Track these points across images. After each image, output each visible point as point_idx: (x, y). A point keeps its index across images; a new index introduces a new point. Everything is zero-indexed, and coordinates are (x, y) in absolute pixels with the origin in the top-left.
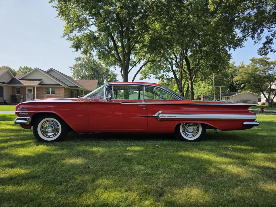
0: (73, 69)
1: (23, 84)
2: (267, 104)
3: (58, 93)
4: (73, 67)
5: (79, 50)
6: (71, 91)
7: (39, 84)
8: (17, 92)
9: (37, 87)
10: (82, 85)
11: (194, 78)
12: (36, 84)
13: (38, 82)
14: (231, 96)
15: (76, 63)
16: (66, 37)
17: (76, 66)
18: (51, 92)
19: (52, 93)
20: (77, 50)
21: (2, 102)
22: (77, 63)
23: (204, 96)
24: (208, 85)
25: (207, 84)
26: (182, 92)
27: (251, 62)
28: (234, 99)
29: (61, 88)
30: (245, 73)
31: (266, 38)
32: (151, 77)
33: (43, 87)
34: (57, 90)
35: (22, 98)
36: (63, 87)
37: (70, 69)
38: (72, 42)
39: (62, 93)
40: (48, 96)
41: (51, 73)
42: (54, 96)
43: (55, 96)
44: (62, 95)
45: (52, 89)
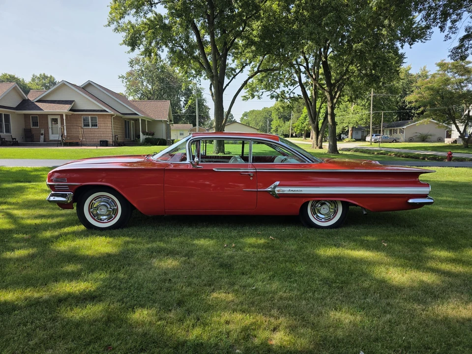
0: (127, 79)
1: (42, 110)
2: (461, 143)
3: (104, 125)
4: (125, 75)
5: (136, 50)
6: (126, 121)
7: (71, 110)
8: (33, 123)
9: (66, 115)
10: (144, 110)
11: (337, 97)
12: (65, 109)
13: (68, 107)
14: (401, 128)
15: (131, 68)
16: (113, 26)
17: (130, 74)
18: (92, 123)
19: (92, 126)
20: (133, 50)
21: (10, 142)
22: (133, 69)
23: (353, 128)
24: (362, 109)
25: (359, 106)
26: (316, 123)
27: (438, 68)
28: (404, 132)
29: (108, 117)
30: (426, 87)
31: (466, 30)
32: (262, 95)
33: (76, 114)
34: (102, 120)
35: (42, 134)
36: (112, 115)
37: (121, 79)
38: (124, 34)
39: (111, 125)
40: (86, 130)
41: (90, 89)
42: (96, 130)
43: (98, 130)
44: (111, 128)
45: (92, 118)
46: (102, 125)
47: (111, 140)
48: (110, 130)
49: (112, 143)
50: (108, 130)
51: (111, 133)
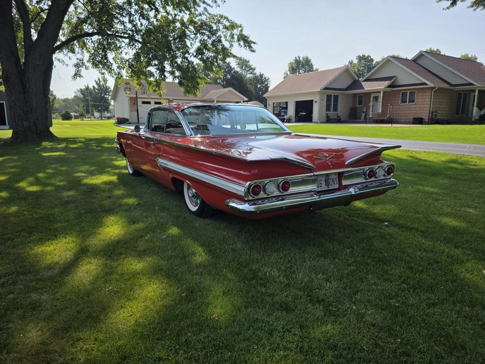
1: (364, 88)
3: (421, 100)
6: (460, 94)
7: (389, 87)
8: (359, 102)
9: (384, 93)
12: (382, 86)
13: (387, 83)
18: (410, 98)
19: (410, 101)
21: (334, 119)
29: (427, 91)
33: (395, 90)
34: (420, 94)
35: (364, 112)
36: (432, 88)
39: (429, 100)
40: (403, 107)
41: (420, 61)
42: (412, 106)
43: (415, 106)
44: (429, 103)
45: (410, 93)
46: (419, 100)
47: (427, 118)
48: (427, 106)
49: (427, 120)
50: (425, 106)
51: (428, 109)
